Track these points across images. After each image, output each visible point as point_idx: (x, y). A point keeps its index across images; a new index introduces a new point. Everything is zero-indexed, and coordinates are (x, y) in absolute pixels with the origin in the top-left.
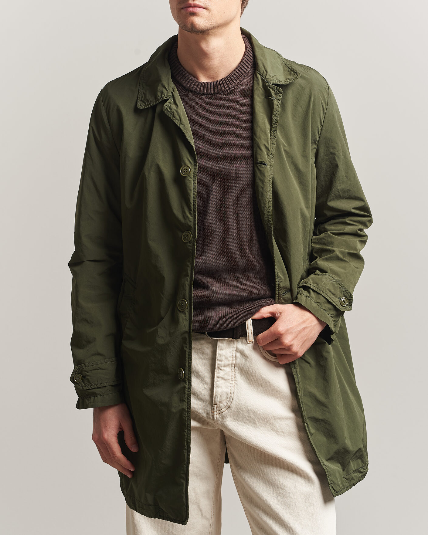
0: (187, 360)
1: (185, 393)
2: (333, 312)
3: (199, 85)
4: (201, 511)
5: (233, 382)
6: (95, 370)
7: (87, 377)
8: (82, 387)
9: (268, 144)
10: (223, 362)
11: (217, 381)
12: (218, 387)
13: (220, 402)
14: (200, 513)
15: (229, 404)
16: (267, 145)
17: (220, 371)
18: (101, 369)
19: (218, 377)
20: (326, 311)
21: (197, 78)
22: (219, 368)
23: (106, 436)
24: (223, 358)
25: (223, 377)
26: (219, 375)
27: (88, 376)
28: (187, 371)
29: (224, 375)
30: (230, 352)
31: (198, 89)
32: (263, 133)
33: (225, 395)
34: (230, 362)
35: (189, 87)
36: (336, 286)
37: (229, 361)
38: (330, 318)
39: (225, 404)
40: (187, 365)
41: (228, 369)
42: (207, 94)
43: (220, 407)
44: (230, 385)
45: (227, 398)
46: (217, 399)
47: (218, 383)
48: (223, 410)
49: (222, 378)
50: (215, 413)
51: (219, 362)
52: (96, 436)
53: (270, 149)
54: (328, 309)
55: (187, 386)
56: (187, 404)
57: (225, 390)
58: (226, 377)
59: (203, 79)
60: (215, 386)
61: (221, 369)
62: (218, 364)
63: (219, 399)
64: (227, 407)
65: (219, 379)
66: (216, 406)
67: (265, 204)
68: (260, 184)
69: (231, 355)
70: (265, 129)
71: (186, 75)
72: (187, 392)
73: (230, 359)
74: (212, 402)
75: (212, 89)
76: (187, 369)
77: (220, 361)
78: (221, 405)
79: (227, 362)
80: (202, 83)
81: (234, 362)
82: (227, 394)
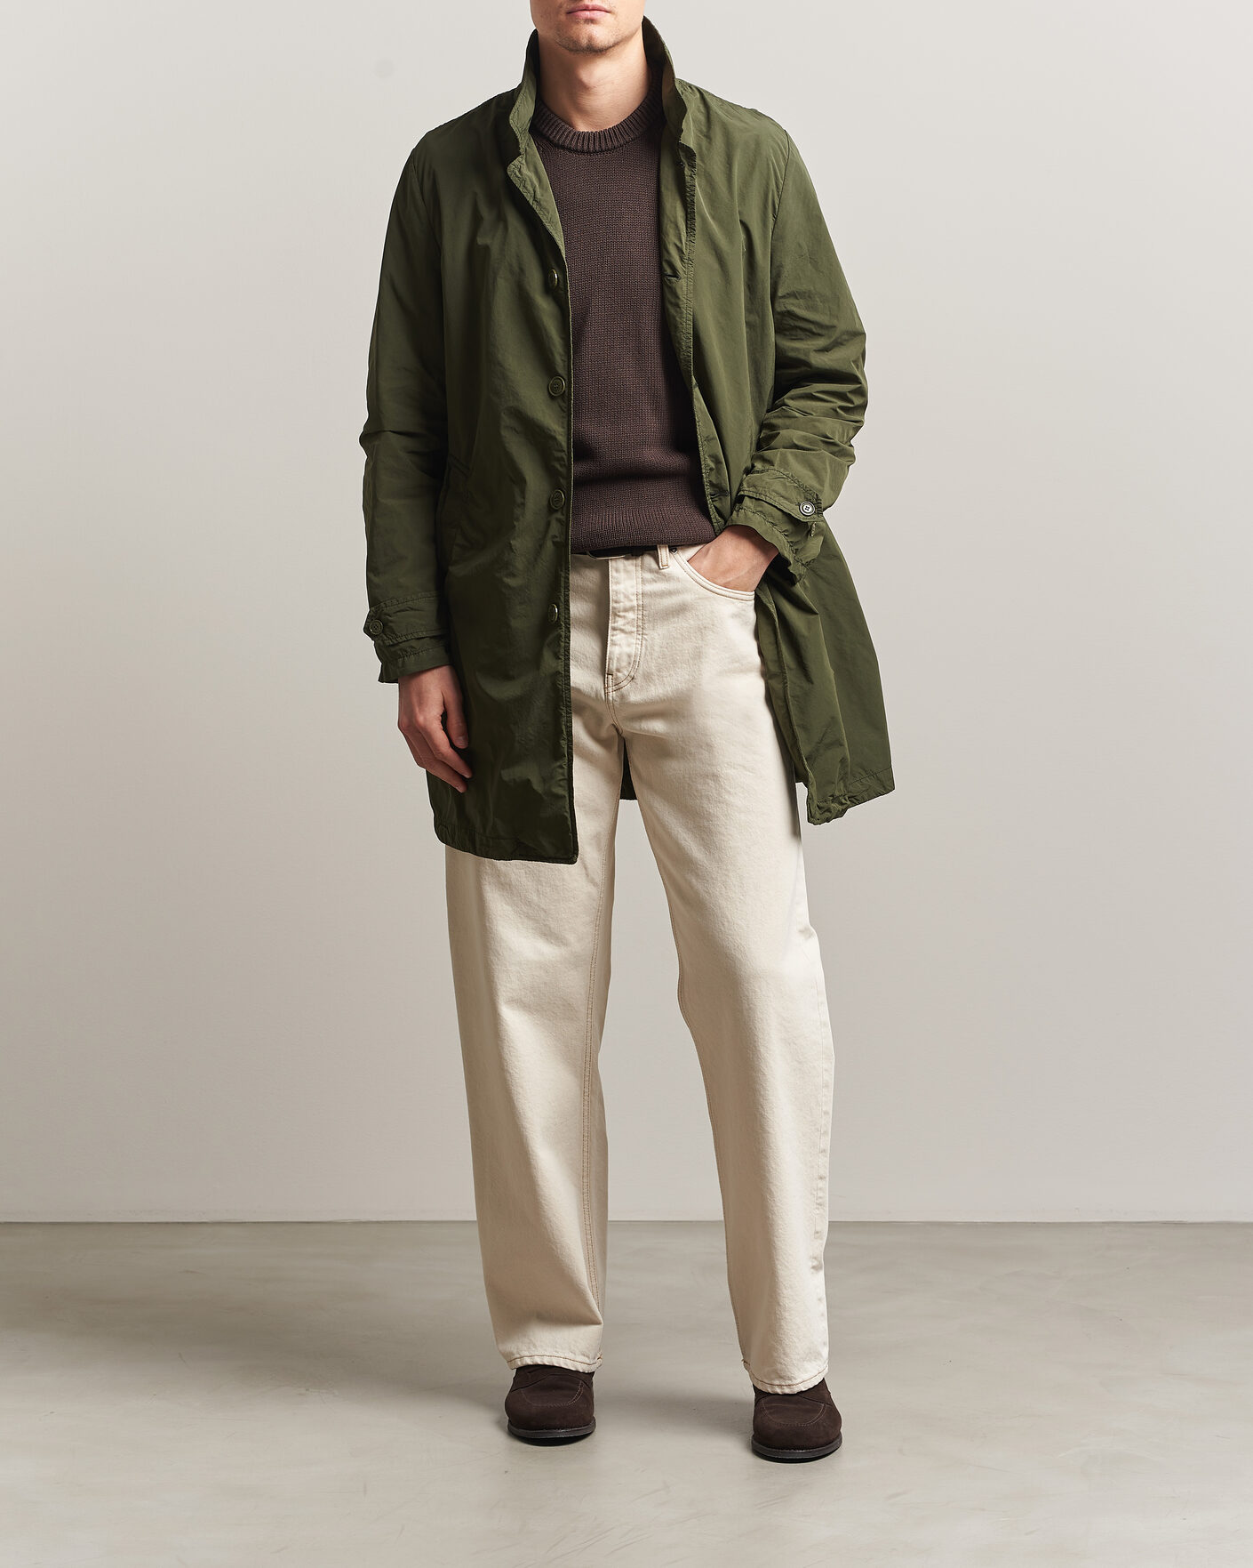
0: (563, 590)
1: (559, 645)
2: (787, 527)
3: (576, 137)
4: (586, 868)
5: (640, 637)
6: (403, 611)
7: (390, 624)
8: (383, 641)
9: (682, 243)
10: (621, 604)
11: (613, 635)
12: (614, 644)
13: (618, 670)
14: (584, 871)
15: (632, 674)
16: (679, 245)
17: (617, 618)
18: (412, 609)
19: (614, 629)
20: (774, 525)
21: (571, 125)
22: (615, 615)
23: (421, 719)
24: (621, 597)
25: (623, 627)
26: (616, 625)
27: (391, 622)
28: (562, 610)
29: (624, 625)
30: (632, 587)
31: (574, 143)
32: (673, 226)
33: (625, 658)
34: (635, 603)
35: (559, 140)
36: (788, 484)
37: (631, 601)
38: (782, 537)
39: (626, 673)
40: (562, 599)
41: (631, 615)
42: (588, 152)
43: (617, 678)
44: (634, 641)
45: (630, 663)
46: (613, 666)
47: (614, 638)
48: (622, 684)
49: (622, 631)
50: (610, 689)
51: (615, 605)
52: (405, 720)
53: (684, 251)
54: (777, 522)
55: (563, 634)
56: (563, 663)
57: (626, 650)
58: (628, 628)
59: (582, 127)
60: (609, 642)
61: (619, 616)
62: (613, 608)
63: (615, 665)
64: (629, 678)
65: (615, 632)
66: (610, 677)
67: (680, 343)
68: (672, 311)
69: (634, 591)
70: (676, 218)
71: (552, 121)
72: (563, 644)
73: (634, 598)
74: (604, 670)
75: (597, 144)
76: (562, 606)
77: (616, 602)
78: (619, 674)
79: (628, 604)
80: (580, 134)
81: (641, 603)
82: (629, 656)
